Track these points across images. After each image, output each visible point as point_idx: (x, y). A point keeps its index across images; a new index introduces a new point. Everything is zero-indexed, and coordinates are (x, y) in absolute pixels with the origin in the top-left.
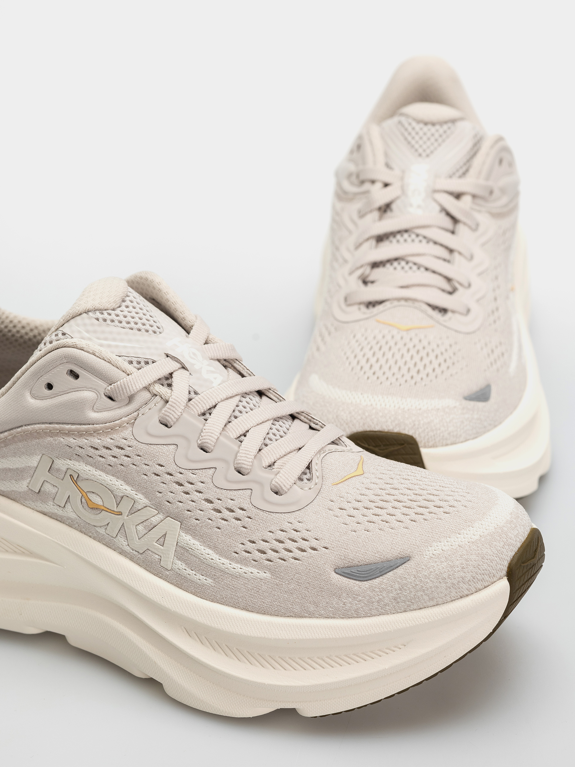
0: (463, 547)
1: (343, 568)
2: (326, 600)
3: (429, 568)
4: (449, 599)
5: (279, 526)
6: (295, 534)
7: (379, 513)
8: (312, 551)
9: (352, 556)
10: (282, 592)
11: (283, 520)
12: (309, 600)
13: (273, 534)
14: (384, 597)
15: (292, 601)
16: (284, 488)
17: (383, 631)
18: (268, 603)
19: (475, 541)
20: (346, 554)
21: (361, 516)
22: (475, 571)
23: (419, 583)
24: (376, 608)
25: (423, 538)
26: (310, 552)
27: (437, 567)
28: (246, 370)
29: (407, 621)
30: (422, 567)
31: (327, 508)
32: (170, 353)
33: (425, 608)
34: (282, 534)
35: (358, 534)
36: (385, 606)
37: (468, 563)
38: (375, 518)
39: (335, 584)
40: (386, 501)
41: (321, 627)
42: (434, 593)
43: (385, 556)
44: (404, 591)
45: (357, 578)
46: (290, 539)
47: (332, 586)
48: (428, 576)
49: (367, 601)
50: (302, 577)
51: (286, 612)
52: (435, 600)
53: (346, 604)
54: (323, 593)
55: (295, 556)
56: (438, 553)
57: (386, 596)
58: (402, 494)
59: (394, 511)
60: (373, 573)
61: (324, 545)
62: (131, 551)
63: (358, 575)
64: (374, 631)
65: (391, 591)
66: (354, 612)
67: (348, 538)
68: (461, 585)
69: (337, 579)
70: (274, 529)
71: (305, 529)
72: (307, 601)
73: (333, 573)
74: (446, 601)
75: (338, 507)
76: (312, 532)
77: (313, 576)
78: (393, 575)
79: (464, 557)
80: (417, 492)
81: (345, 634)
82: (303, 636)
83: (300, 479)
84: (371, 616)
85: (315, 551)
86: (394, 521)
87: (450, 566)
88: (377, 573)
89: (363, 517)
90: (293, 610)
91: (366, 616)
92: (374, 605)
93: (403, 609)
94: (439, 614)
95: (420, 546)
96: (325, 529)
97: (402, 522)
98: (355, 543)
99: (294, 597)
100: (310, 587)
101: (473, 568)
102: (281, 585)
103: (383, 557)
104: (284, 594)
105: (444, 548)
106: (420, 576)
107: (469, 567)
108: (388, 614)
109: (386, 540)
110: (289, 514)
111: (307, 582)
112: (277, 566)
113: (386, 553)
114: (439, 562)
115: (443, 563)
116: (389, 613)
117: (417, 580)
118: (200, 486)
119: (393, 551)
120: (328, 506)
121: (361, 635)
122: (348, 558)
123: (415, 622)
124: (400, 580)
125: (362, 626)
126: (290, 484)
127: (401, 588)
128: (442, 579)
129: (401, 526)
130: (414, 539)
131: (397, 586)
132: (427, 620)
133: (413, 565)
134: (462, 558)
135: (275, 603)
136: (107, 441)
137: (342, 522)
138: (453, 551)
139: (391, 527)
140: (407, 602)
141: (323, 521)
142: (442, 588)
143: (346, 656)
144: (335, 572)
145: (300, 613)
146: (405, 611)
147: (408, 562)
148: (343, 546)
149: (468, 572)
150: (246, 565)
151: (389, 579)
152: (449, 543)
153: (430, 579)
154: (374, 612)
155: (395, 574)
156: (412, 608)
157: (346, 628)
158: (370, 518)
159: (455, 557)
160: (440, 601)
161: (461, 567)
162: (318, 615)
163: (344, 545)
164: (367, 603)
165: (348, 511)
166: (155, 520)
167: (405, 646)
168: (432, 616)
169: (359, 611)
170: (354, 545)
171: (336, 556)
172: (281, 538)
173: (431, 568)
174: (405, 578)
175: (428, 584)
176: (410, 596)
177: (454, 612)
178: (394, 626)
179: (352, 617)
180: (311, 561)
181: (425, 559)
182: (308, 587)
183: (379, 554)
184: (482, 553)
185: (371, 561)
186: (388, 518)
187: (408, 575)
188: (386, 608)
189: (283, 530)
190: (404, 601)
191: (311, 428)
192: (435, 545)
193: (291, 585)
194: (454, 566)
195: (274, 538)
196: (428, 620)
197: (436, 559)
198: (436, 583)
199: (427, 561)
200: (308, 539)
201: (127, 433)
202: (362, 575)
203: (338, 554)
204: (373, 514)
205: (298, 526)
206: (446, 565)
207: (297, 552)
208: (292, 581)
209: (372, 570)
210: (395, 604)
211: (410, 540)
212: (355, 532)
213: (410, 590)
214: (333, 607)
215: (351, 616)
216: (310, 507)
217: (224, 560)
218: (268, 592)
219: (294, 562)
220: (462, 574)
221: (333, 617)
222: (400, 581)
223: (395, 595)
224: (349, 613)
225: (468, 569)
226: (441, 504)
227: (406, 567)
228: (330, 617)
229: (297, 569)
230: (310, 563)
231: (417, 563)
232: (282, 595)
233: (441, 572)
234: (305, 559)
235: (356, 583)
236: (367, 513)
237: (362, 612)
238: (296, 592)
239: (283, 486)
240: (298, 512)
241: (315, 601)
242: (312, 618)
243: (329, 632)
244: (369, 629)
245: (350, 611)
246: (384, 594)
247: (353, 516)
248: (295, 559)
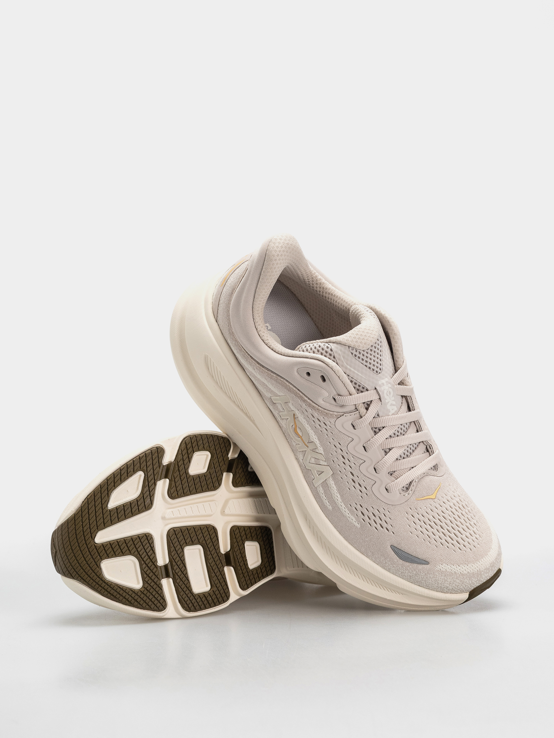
0: (457, 574)
1: (395, 547)
2: (379, 556)
5: (378, 507)
6: (383, 516)
9: (403, 545)
11: (381, 505)
13: (373, 509)
16: (392, 489)
19: (464, 573)
20: (401, 542)
21: (419, 526)
25: (441, 557)
26: (385, 530)
27: (438, 576)
28: (412, 403)
30: (431, 572)
31: (406, 512)
32: (378, 388)
34: (377, 512)
35: (412, 536)
38: (425, 531)
39: (387, 552)
40: (435, 524)
46: (379, 517)
47: (385, 552)
49: (397, 569)
50: (374, 539)
53: (387, 563)
54: (379, 552)
56: (443, 570)
61: (393, 531)
62: (303, 463)
63: (400, 555)
64: (392, 582)
65: (410, 572)
67: (406, 534)
69: (389, 550)
70: (374, 507)
71: (390, 517)
73: (390, 546)
75: (412, 514)
76: (392, 521)
77: (379, 541)
81: (378, 575)
85: (387, 531)
86: (433, 539)
88: (410, 560)
93: (411, 581)
95: (437, 562)
96: (399, 523)
97: (437, 542)
99: (365, 544)
102: (362, 535)
105: (447, 569)
106: (428, 575)
108: (403, 579)
109: (423, 547)
110: (386, 505)
111: (375, 542)
112: (366, 525)
113: (419, 554)
114: (441, 575)
118: (353, 465)
119: (423, 556)
122: (400, 544)
126: (396, 489)
127: (416, 574)
128: (438, 582)
129: (435, 544)
130: (436, 555)
133: (428, 567)
136: (321, 419)
137: (408, 524)
138: (451, 573)
139: (429, 542)
140: (415, 581)
141: (400, 518)
146: (412, 583)
147: (427, 564)
148: (402, 537)
150: (352, 514)
152: (451, 568)
155: (417, 566)
156: (416, 584)
158: (423, 530)
159: (450, 577)
165: (415, 519)
166: (322, 463)
167: (402, 595)
168: (423, 592)
170: (407, 540)
171: (395, 540)
172: (375, 513)
173: (436, 575)
174: (421, 572)
175: (429, 580)
180: (382, 534)
181: (435, 569)
182: (374, 545)
183: (416, 552)
186: (431, 535)
189: (379, 511)
191: (427, 450)
192: (444, 565)
195: (372, 512)
197: (440, 573)
200: (387, 523)
201: (332, 421)
203: (397, 540)
204: (426, 528)
205: (387, 513)
207: (379, 526)
208: (368, 537)
209: (408, 558)
211: (434, 555)
212: (412, 534)
216: (398, 507)
217: (342, 504)
219: (375, 530)
227: (425, 566)
229: (374, 533)
231: (430, 568)
234: (380, 531)
235: (397, 558)
236: (423, 526)
238: (367, 542)
240: (391, 506)
241: (373, 552)
246: (407, 572)
247: (415, 524)
248: (376, 528)
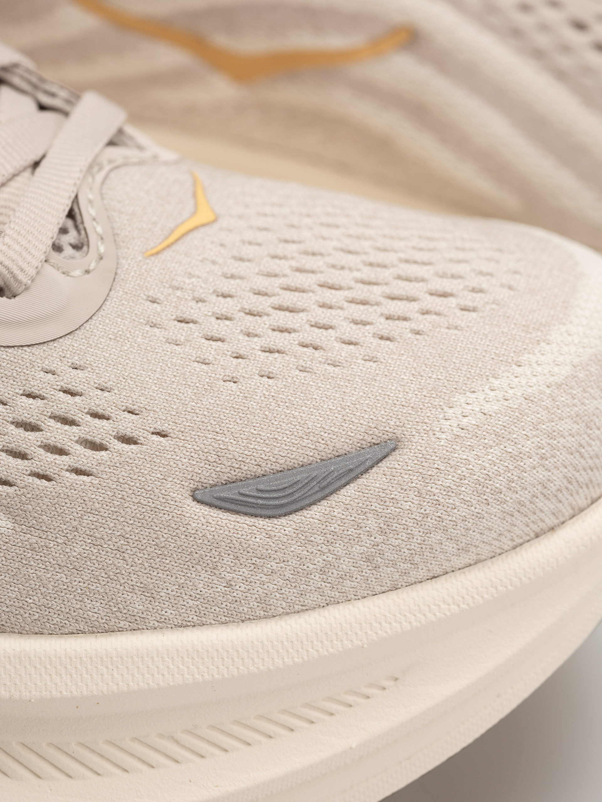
0: (536, 400)
1: (215, 485)
2: (177, 580)
3: (456, 467)
4: (510, 543)
5: (19, 384)
6: (69, 402)
7: (290, 323)
8: (124, 445)
9: (237, 450)
10: (49, 568)
11: (28, 365)
12: (129, 582)
13: (7, 407)
14: (338, 558)
15: (79, 591)
16: (21, 276)
17: (341, 649)
18: (12, 603)
19: (564, 382)
20: (221, 446)
21: (241, 337)
22: (571, 464)
23: (433, 509)
24: (319, 588)
25: (422, 384)
26: (120, 448)
27: (476, 461)
29: (405, 616)
30: (436, 466)
31: (145, 322)
33: (447, 573)
34: (31, 406)
35: (243, 388)
36: (341, 580)
37: (555, 442)
38: (279, 340)
39: (199, 533)
40: (296, 290)
41: (168, 655)
42: (471, 532)
43: (329, 442)
44: (391, 535)
45: (259, 511)
46: (54, 417)
47: (192, 539)
48: (455, 487)
49: (292, 572)
50: (104, 521)
51: (67, 622)
52: (474, 551)
53: (234, 584)
54: (168, 561)
55: (76, 465)
56: (474, 422)
57: (344, 552)
58: (334, 266)
59: (329, 314)
60: (303, 492)
61: (156, 425)
63: (260, 502)
64: (317, 651)
65: (356, 540)
66: (256, 604)
67: (218, 402)
68: (540, 503)
69: (202, 519)
70: (6, 394)
71: (96, 385)
72: (122, 588)
73: (189, 501)
74: (498, 551)
75: (174, 317)
76: (116, 391)
77: (133, 515)
78: (357, 493)
79: (544, 427)
80: (372, 259)
81: (238, 668)
82: (121, 683)
83: (57, 248)
84: (303, 611)
85: (133, 446)
86: (335, 344)
87: (511, 457)
88: (312, 491)
89: (247, 338)
90: (85, 616)
91: (289, 611)
92: (312, 581)
93: (388, 581)
94: (486, 588)
95: (422, 407)
96: (151, 381)
97: (356, 344)
98: (240, 414)
99: (86, 578)
100: (128, 547)
101: (567, 455)
102: (45, 548)
103: (323, 446)
104: (54, 573)
105: (487, 408)
106: (433, 490)
107: (558, 453)
108: (349, 600)
109: (324, 399)
110: (45, 348)
111: (119, 534)
112: (29, 496)
113: (330, 436)
114: (481, 447)
115: (491, 451)
116: (353, 596)
117: (425, 503)
119: (351, 428)
120: (147, 316)
121: (281, 666)
122: (228, 458)
123: (425, 615)
124: (379, 508)
125: (282, 642)
126: (35, 263)
127: (385, 527)
128: (492, 492)
129: (357, 355)
130: (399, 389)
131: (372, 523)
132: (456, 608)
133: (410, 461)
134: (538, 432)
135: (31, 601)
137: (193, 359)
138: (512, 413)
139: (329, 362)
140: (401, 564)
141: (140, 359)
142: (493, 517)
143: (238, 723)
144: (195, 499)
145: (104, 621)
146: (396, 588)
147: (394, 453)
148: (208, 424)
149: (555, 467)
151: (348, 506)
152: (498, 392)
153: (462, 496)
154: (312, 598)
155: (363, 491)
156: (413, 579)
157: (240, 650)
158: (268, 340)
159: (521, 430)
160: (485, 551)
161: (538, 456)
162: (156, 623)
163: (212, 421)
164: (291, 576)
165: (203, 327)
167: (396, 679)
168: (468, 595)
169: (272, 600)
170: (238, 421)
171: (192, 454)
172: (29, 416)
173: (462, 465)
174: (393, 499)
175: (456, 511)
176: (408, 546)
177: (524, 579)
178: (370, 632)
179: (251, 617)
180: (123, 473)
181: (442, 443)
182: (124, 547)
183: (311, 438)
184: (586, 412)
185: (293, 461)
186: (316, 336)
187: (399, 490)
188: (344, 584)
189: (33, 395)
190: (392, 561)
191: (42, 108)
192: (462, 401)
193: (75, 545)
194: (521, 455)
195: (10, 419)
196: (458, 606)
197: (472, 440)
198: (478, 506)
199: (446, 447)
200: (106, 413)
202: (271, 502)
203: (198, 449)
204: (272, 327)
205: (74, 379)
206: (499, 454)
207: (82, 452)
208: (76, 533)
209: (300, 486)
210: (368, 572)
211: (388, 393)
212: (235, 382)
213: (409, 531)
214: (198, 596)
215: (247, 617)
216: (98, 324)
218: (10, 572)
219: (78, 482)
220: (542, 474)
221: (198, 622)
222: (380, 510)
223: (367, 548)
224: (241, 608)
225: (555, 460)
226: (447, 285)
227: (391, 468)
228: (189, 624)
229: (86, 498)
230: (121, 480)
231: (421, 456)
232: (49, 576)
233: (490, 474)
234: (107, 469)
235: (256, 524)
236: (257, 326)
237: (279, 602)
238: (89, 563)
239: (17, 272)
240: (67, 341)
241: (145, 585)
242: (139, 632)
243: (192, 667)
244: (302, 648)
245: (247, 602)
246: (339, 549)
247: (219, 340)
248: (78, 472)
